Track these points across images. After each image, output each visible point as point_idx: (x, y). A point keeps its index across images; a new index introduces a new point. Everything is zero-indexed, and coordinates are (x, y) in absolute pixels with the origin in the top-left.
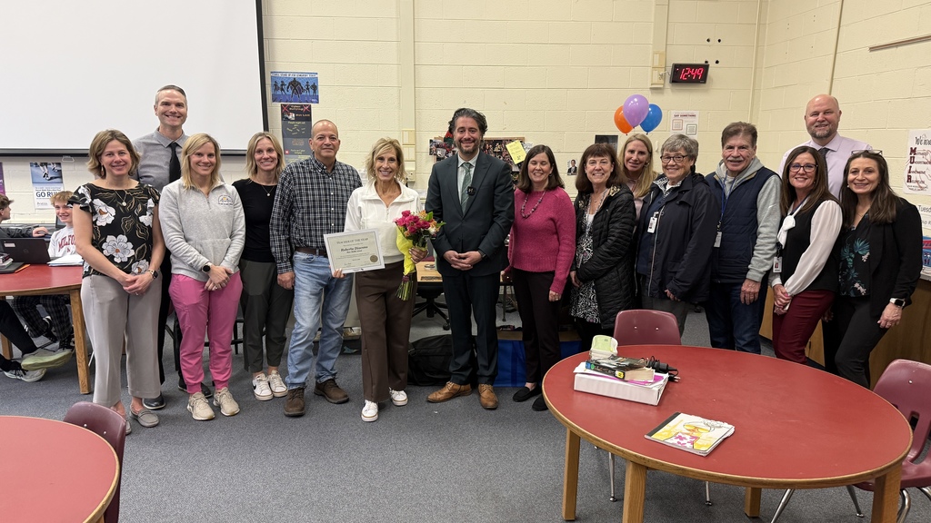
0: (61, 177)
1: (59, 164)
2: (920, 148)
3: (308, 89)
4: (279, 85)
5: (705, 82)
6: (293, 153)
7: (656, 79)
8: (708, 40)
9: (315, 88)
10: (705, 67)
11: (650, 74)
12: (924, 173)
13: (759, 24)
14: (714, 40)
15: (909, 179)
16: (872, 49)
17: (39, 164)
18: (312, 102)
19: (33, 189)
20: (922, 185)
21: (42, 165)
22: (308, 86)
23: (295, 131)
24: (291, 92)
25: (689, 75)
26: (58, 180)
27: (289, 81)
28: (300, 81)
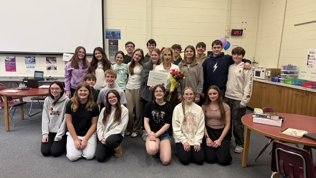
0: (35, 62)
1: (35, 57)
2: (311, 55)
4: (108, 33)
5: (242, 35)
6: (112, 55)
7: (227, 34)
8: (243, 22)
9: (120, 34)
10: (242, 30)
11: (225, 32)
12: (312, 62)
13: (258, 18)
14: (244, 23)
15: (308, 64)
16: (295, 25)
17: (28, 57)
18: (118, 39)
19: (25, 65)
20: (312, 66)
21: (29, 57)
22: (117, 34)
23: (113, 48)
24: (112, 35)
25: (237, 33)
26: (34, 62)
27: (111, 32)
28: (115, 32)
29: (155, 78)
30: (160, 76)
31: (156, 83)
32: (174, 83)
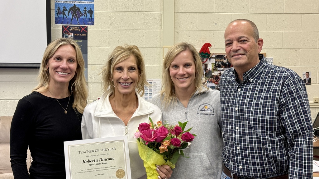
3: (85, 13)
4: (62, 10)
9: (91, 12)
18: (88, 24)
22: (85, 11)
27: (70, 7)
28: (79, 7)
29: (89, 161)
30: (102, 150)
31: (95, 175)
32: (158, 166)
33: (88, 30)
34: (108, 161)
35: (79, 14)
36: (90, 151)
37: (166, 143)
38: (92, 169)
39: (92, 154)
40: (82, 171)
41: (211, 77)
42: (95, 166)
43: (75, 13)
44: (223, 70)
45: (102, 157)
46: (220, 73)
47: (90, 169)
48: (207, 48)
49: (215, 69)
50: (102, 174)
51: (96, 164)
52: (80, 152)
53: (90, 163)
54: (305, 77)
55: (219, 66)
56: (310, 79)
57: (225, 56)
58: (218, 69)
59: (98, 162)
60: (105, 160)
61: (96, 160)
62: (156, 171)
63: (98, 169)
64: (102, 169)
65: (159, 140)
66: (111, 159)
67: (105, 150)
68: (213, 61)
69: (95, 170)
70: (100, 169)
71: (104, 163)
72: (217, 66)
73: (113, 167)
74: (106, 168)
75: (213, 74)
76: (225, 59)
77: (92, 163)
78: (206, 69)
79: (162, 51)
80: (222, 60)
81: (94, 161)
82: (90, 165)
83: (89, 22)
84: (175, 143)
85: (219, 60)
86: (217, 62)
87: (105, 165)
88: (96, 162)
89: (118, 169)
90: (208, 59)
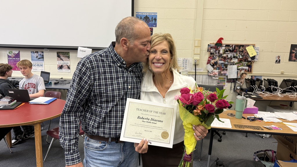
3: (152, 20)
9: (155, 20)
17: (34, 52)
18: (153, 27)
22: (152, 19)
27: (144, 17)
28: (149, 17)
29: (143, 118)
30: (155, 112)
31: (145, 131)
32: (194, 126)
33: (153, 30)
34: (157, 122)
35: (148, 21)
36: (145, 111)
37: (200, 107)
38: (144, 125)
39: (147, 113)
40: (136, 125)
41: (221, 58)
42: (146, 124)
43: (146, 20)
44: (229, 54)
45: (153, 118)
46: (227, 55)
47: (142, 125)
48: (221, 41)
49: (224, 53)
50: (150, 131)
51: (147, 122)
52: (138, 109)
53: (143, 120)
54: (277, 59)
55: (227, 51)
56: (280, 60)
57: (231, 46)
58: (226, 53)
59: (150, 121)
60: (156, 120)
61: (148, 118)
62: (192, 129)
63: (148, 127)
64: (151, 127)
65: (195, 104)
66: (160, 121)
67: (157, 112)
68: (224, 48)
69: (146, 126)
70: (150, 127)
71: (154, 123)
72: (225, 51)
73: (160, 128)
74: (154, 128)
75: (223, 56)
76: (230, 47)
77: (144, 120)
78: (219, 53)
79: (194, 42)
80: (229, 48)
81: (146, 119)
82: (143, 121)
83: (154, 26)
84: (209, 109)
85: (227, 48)
86: (226, 49)
87: (154, 125)
88: (147, 121)
89: (164, 131)
90: (221, 47)
